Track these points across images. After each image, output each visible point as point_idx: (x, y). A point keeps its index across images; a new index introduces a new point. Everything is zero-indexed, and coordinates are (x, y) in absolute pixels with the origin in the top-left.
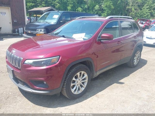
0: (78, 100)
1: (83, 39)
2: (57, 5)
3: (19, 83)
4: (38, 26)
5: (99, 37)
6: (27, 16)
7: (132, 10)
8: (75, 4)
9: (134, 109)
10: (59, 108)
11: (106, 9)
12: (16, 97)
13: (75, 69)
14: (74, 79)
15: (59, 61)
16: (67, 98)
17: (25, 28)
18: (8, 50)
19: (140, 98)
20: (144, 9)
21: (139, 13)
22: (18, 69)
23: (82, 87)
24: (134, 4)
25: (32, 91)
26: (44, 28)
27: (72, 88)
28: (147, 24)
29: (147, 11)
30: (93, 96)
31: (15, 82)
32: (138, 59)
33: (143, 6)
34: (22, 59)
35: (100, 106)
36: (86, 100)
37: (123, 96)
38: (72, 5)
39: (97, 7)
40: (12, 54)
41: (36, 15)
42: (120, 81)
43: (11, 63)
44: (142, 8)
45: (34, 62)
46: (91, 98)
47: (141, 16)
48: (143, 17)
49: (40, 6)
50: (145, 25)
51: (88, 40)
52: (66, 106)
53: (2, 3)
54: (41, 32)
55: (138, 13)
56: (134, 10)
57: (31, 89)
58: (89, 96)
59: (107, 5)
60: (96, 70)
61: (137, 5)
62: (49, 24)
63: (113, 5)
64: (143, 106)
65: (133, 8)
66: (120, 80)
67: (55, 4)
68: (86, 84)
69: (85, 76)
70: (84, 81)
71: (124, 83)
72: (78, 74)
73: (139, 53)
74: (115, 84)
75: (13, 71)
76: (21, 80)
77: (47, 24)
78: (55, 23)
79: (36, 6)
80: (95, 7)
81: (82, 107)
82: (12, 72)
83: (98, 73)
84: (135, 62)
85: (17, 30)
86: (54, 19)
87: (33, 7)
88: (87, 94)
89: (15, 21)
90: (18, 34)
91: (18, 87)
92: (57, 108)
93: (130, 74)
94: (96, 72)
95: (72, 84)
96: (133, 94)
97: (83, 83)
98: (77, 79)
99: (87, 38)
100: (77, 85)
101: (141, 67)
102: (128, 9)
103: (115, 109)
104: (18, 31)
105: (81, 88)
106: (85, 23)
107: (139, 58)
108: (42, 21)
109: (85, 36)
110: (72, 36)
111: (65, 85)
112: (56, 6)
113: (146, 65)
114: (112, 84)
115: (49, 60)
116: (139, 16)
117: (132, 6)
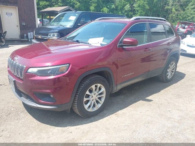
0: (92, 118)
1: (101, 44)
2: (76, 4)
3: (22, 96)
4: (51, 29)
5: (121, 43)
6: (38, 18)
7: (173, 10)
8: (100, 3)
9: (160, 131)
10: (69, 127)
11: (139, 10)
12: (19, 113)
13: (89, 80)
14: (88, 93)
15: (69, 70)
16: (79, 116)
17: (34, 32)
18: (10, 57)
19: (169, 118)
20: (188, 9)
21: (182, 15)
22: (20, 79)
23: (99, 104)
24: (175, 4)
25: (36, 106)
26: (58, 32)
27: (85, 103)
28: (190, 29)
29: (192, 12)
30: (112, 115)
31: (18, 96)
32: (172, 72)
33: (187, 5)
34: (25, 67)
35: (118, 126)
36: (103, 119)
37: (149, 115)
38: (96, 5)
39: (127, 7)
40: (14, 62)
41: (50, 17)
42: (147, 98)
43: (13, 72)
44: (185, 8)
45: (39, 71)
46: (109, 116)
47: (184, 18)
48: (186, 20)
49: (55, 6)
50: (187, 30)
51: (107, 45)
52: (78, 125)
53: (8, 1)
54: (55, 37)
55: (180, 15)
56: (175, 11)
57: (35, 104)
58: (107, 114)
59: (140, 4)
60: (117, 84)
61: (179, 4)
62: (63, 28)
63: (148, 4)
64: (172, 128)
65: (174, 9)
66: (148, 96)
67: (74, 3)
68: (103, 100)
69: (101, 90)
70: (101, 96)
71: (153, 101)
72: (93, 87)
73: (174, 63)
74: (141, 101)
75: (14, 81)
76: (24, 92)
77: (61, 28)
78: (71, 26)
79: (51, 6)
80: (125, 7)
81: (96, 127)
82: (13, 83)
83: (119, 87)
84: (169, 76)
85: (25, 35)
86: (70, 21)
87: (46, 6)
88: (105, 112)
89: (23, 24)
90: (27, 39)
91: (23, 102)
92: (67, 127)
93: (161, 90)
94: (117, 85)
95: (85, 99)
96: (162, 113)
97: (100, 98)
98: (92, 93)
99: (106, 44)
100: (91, 100)
101: (177, 82)
102: (167, 10)
103: (137, 131)
104: (27, 37)
105: (97, 104)
106: (104, 26)
107: (174, 71)
108: (55, 24)
109: (103, 42)
110: (88, 40)
111: (77, 100)
112: (75, 6)
113: (183, 80)
114: (136, 102)
115: (57, 68)
116: (182, 18)
117: (172, 5)
